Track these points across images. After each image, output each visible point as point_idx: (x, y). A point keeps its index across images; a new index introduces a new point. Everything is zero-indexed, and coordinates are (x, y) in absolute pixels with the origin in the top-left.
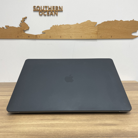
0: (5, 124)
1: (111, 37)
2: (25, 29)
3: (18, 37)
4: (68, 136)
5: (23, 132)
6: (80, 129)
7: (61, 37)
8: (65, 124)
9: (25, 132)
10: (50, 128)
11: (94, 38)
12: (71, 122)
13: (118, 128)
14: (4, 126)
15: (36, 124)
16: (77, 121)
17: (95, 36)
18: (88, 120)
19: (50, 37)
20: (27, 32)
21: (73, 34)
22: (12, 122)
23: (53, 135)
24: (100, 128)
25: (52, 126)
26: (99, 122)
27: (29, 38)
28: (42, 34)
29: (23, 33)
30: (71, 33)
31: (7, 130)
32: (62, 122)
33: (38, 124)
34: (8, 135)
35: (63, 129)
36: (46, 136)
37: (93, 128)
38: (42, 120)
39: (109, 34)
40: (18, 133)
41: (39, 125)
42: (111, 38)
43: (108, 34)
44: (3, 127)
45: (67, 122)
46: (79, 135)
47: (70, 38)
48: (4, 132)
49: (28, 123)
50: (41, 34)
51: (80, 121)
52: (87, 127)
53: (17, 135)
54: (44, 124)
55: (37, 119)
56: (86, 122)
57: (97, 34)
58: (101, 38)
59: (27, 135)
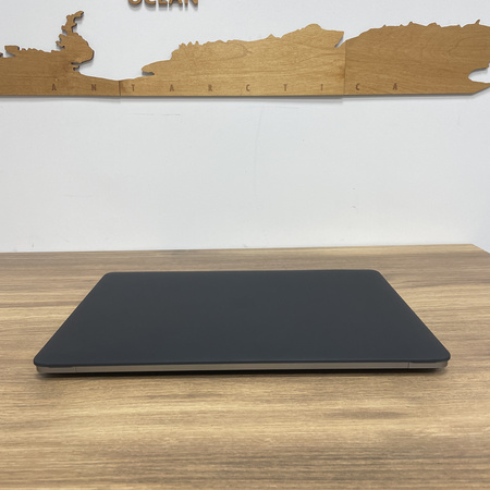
0: (28, 415)
1: (395, 87)
2: (79, 60)
3: (54, 88)
4: (240, 457)
5: (91, 444)
6: (278, 430)
7: (210, 87)
8: (228, 412)
9: (100, 444)
10: (179, 429)
11: (331, 92)
12: (250, 407)
13: (402, 427)
14: (28, 422)
15: (134, 415)
16: (268, 401)
17: (334, 85)
18: (304, 399)
19: (172, 89)
20: (86, 71)
22: (53, 406)
23: (192, 455)
24: (345, 428)
25: (187, 419)
26: (340, 407)
27: (94, 93)
28: (140, 76)
29: (71, 74)
30: (246, 72)
31: (40, 438)
32: (220, 407)
33: (140, 415)
34: (43, 455)
35: (224, 430)
36: (169, 455)
37: (321, 428)
38: (152, 397)
39: (386, 77)
40: (74, 445)
41: (142, 419)
42: (394, 92)
43: (382, 76)
44: (23, 427)
45: (235, 407)
46: (275, 454)
47: (245, 93)
48: (29, 444)
49: (105, 412)
50: (139, 79)
51: (281, 401)
52: (302, 425)
53: (73, 453)
54: (161, 413)
55: (136, 394)
56: (297, 407)
57: (344, 75)
58: (356, 92)
59: (104, 455)
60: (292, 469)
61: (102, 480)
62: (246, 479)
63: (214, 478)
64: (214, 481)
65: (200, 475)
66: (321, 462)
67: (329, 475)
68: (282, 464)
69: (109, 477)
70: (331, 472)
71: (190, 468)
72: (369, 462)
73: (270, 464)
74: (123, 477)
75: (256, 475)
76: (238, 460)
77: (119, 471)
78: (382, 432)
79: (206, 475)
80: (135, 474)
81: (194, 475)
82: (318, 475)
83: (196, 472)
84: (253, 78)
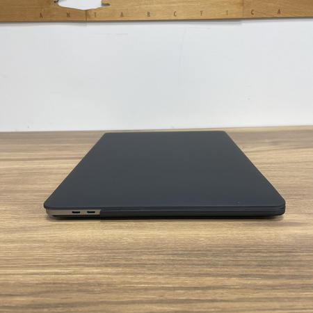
0: (22, 223)
1: (279, 12)
3: (41, 16)
4: (182, 251)
5: (68, 242)
6: (209, 233)
7: (149, 13)
9: (75, 242)
10: (134, 233)
11: (234, 16)
13: (305, 231)
17: (235, 11)
19: (122, 15)
20: (61, 4)
21: (181, 4)
23: (145, 248)
24: (260, 232)
27: (69, 19)
28: (100, 6)
29: (53, 6)
34: (32, 248)
35: (168, 233)
36: (128, 249)
37: (242, 232)
39: (273, 5)
40: (56, 242)
42: (278, 16)
43: (269, 4)
44: (18, 231)
46: (209, 249)
47: (173, 18)
48: (22, 241)
50: (99, 9)
52: (227, 230)
53: (54, 247)
57: (242, 4)
58: (251, 16)
59: (78, 248)
60: (224, 259)
61: (77, 265)
62: (188, 265)
63: (163, 264)
64: (164, 266)
65: (151, 262)
66: (245, 254)
67: (253, 263)
68: (215, 255)
69: (82, 263)
70: (254, 261)
71: (144, 257)
72: (283, 254)
73: (206, 255)
74: (92, 263)
75: (195, 262)
76: (180, 252)
77: (90, 259)
78: (290, 235)
79: (156, 262)
80: (102, 261)
81: (148, 262)
82: (244, 263)
83: (149, 260)
84: (179, 7)
